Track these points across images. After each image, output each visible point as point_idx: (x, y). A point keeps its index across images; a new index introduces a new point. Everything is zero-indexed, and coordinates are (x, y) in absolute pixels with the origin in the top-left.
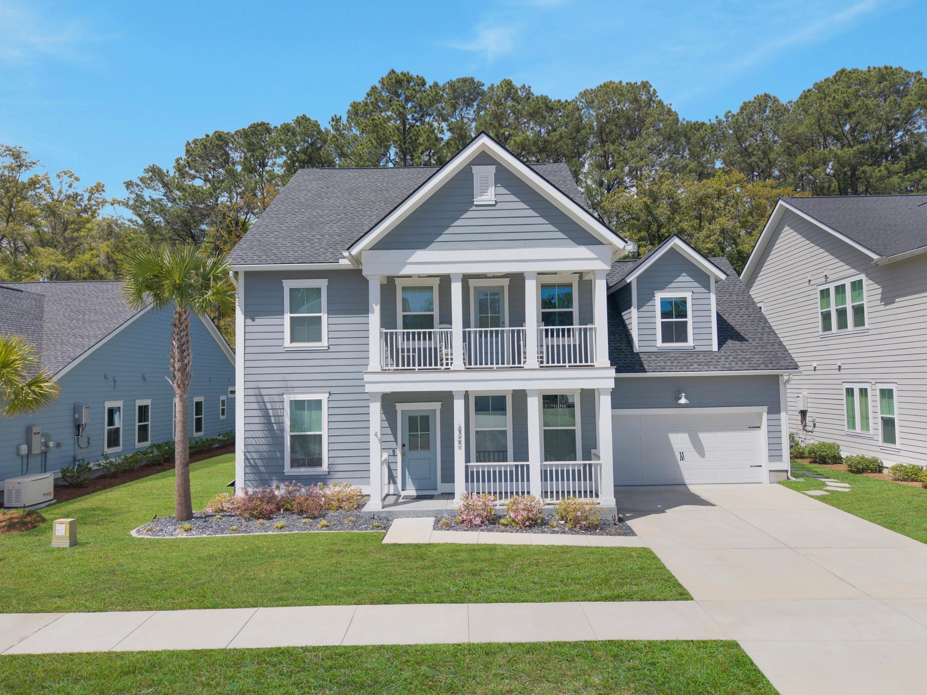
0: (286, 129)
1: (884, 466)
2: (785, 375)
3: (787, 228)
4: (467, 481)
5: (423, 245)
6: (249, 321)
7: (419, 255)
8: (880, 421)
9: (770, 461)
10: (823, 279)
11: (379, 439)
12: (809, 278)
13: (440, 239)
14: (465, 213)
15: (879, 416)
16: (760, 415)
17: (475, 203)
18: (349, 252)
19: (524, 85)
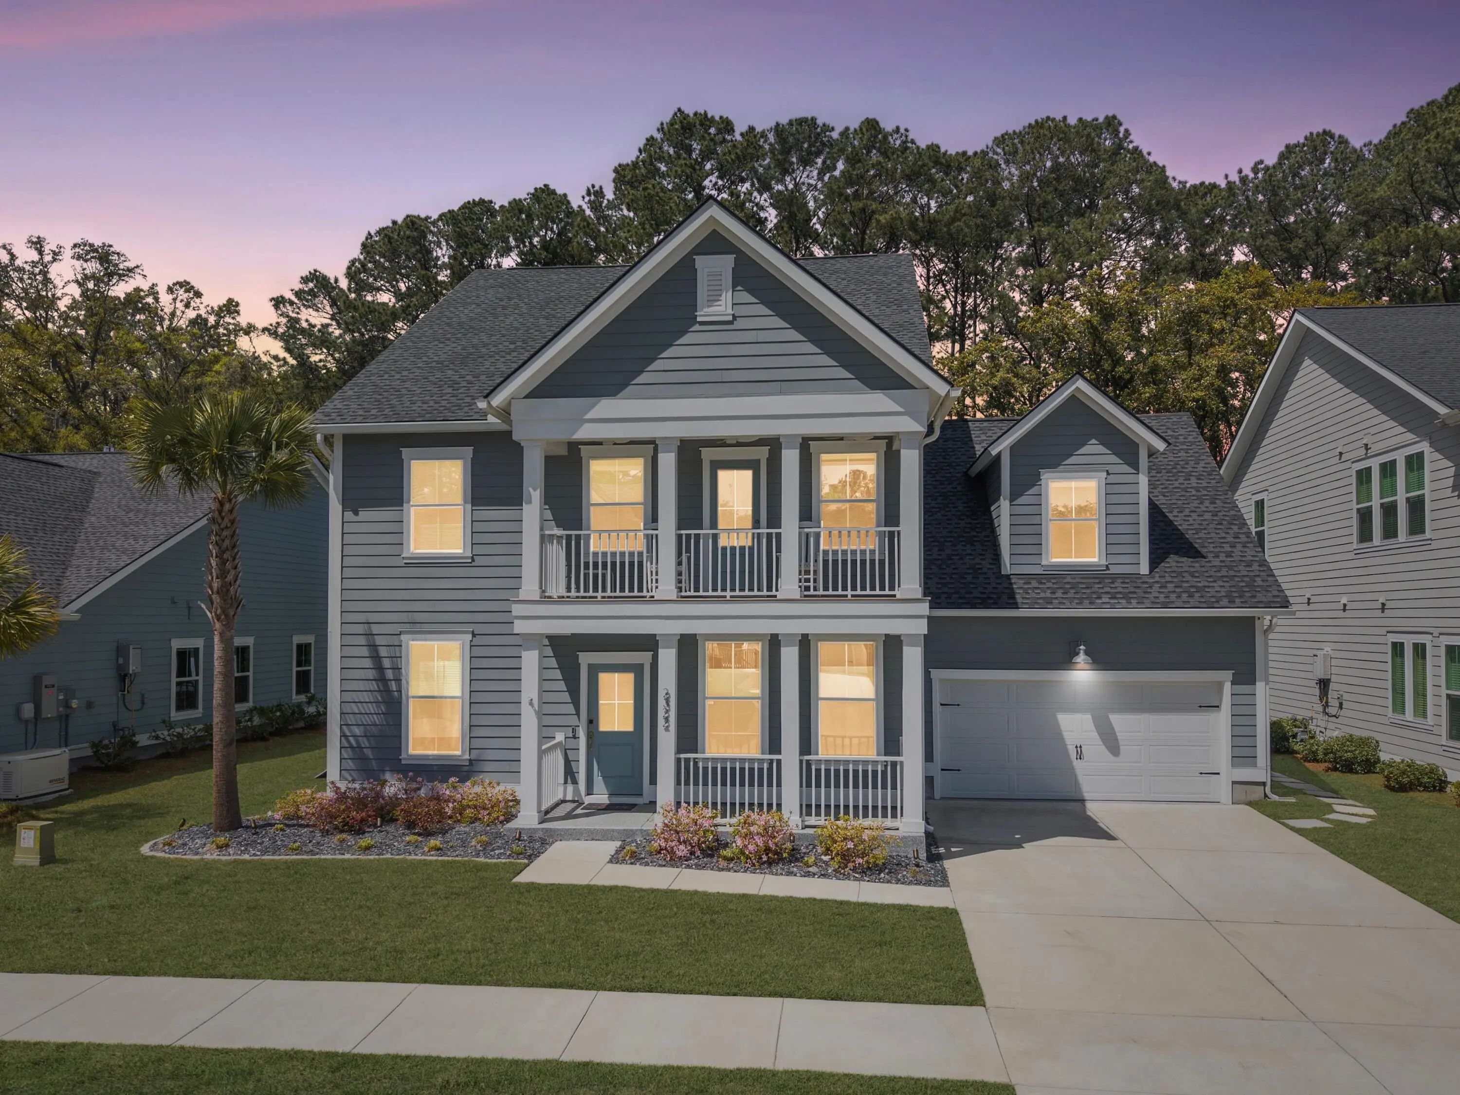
0: (516, 206)
1: (1449, 780)
2: (1265, 615)
3: (1307, 362)
4: (678, 783)
5: (613, 390)
6: (349, 515)
7: (605, 407)
8: (1444, 701)
9: (1234, 765)
10: (1363, 451)
11: (535, 710)
12: (1339, 450)
13: (641, 379)
14: (682, 336)
15: (1444, 692)
16: (1220, 685)
17: (699, 319)
18: (489, 403)
19: (898, 128)
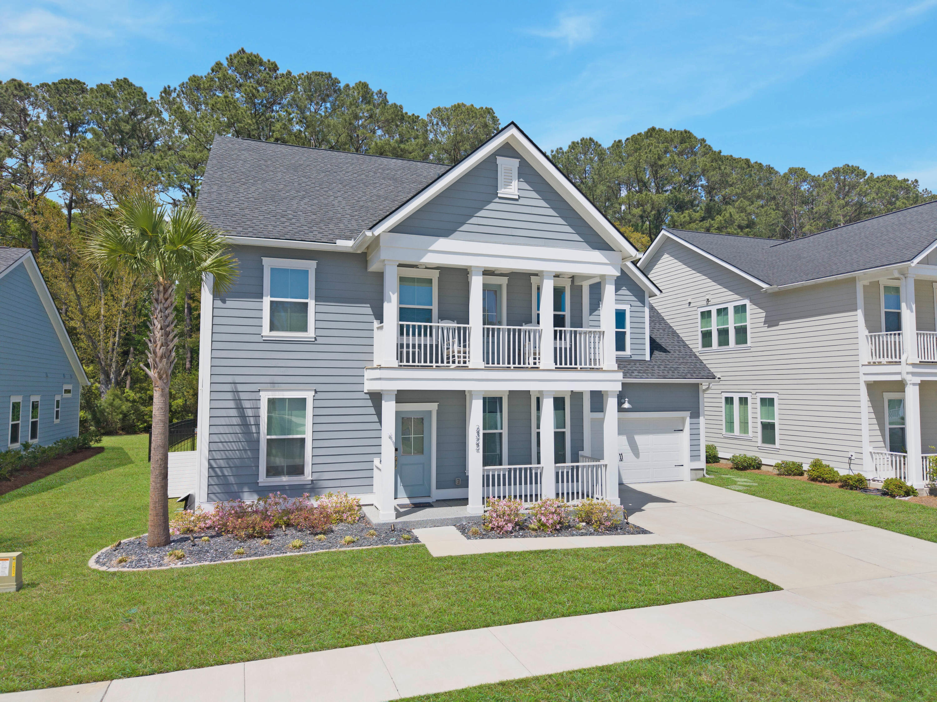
1: (763, 463)
2: (705, 384)
3: (666, 256)
5: (446, 233)
6: (219, 303)
7: (442, 243)
8: (759, 426)
9: (691, 461)
10: (705, 303)
11: (393, 442)
12: (689, 301)
13: (465, 227)
14: (488, 204)
15: (759, 421)
16: (683, 420)
17: (499, 195)
18: (373, 233)
19: (381, 90)
